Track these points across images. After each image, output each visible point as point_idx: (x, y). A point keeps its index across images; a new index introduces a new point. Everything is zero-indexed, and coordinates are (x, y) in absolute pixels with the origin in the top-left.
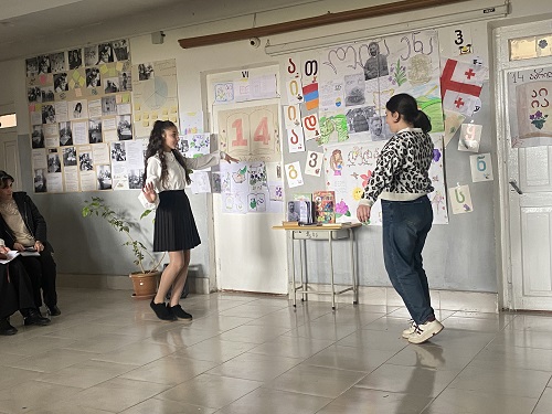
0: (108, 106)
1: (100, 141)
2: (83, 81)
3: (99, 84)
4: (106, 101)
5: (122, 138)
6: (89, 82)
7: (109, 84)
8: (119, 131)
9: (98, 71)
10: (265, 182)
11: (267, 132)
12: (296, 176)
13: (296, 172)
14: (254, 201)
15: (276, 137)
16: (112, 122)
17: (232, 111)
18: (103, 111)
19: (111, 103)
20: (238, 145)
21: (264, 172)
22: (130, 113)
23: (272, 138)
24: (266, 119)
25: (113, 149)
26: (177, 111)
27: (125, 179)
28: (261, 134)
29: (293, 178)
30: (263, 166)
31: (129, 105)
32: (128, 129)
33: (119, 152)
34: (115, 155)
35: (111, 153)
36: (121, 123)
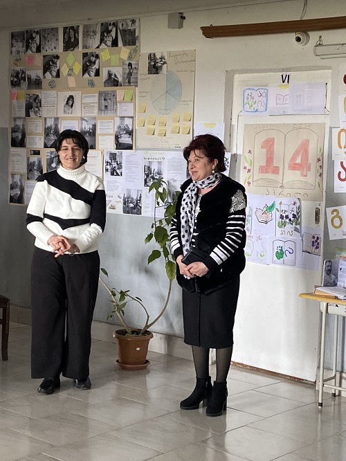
0: (107, 102)
1: (93, 148)
2: (78, 68)
3: (97, 74)
4: (104, 96)
5: (120, 146)
6: (85, 70)
7: (110, 75)
8: (117, 138)
9: (97, 57)
10: (298, 227)
11: (307, 160)
12: (341, 224)
13: (341, 220)
14: (281, 250)
15: (318, 167)
16: (110, 124)
17: (263, 125)
18: (100, 109)
19: (110, 99)
20: (267, 172)
21: (298, 213)
22: (132, 115)
23: (313, 168)
24: (307, 141)
25: (107, 158)
26: (192, 119)
27: (119, 199)
28: (298, 161)
29: (336, 227)
30: (298, 204)
31: (132, 104)
32: (128, 135)
33: (114, 165)
34: (108, 167)
35: (105, 164)
36: (119, 127)
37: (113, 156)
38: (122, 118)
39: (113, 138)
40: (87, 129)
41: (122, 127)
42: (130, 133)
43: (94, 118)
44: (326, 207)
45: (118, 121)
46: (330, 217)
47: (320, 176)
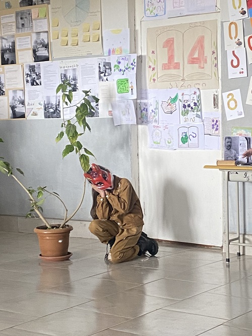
0: (23, 21)
1: (13, 62)
4: (20, 16)
5: (38, 59)
8: (34, 51)
10: (199, 113)
11: (204, 54)
12: (236, 106)
13: (236, 102)
14: (186, 135)
15: (213, 59)
16: (27, 40)
17: (163, 28)
18: (17, 28)
19: (26, 18)
20: (169, 68)
21: (198, 101)
22: (47, 30)
23: (209, 60)
24: (203, 37)
25: (27, 71)
26: (100, 28)
27: (40, 106)
28: (196, 56)
29: (232, 109)
30: (198, 93)
31: (46, 20)
32: (44, 48)
33: (34, 76)
34: (29, 78)
35: (25, 76)
36: (36, 42)
37: (32, 68)
38: (38, 33)
39: (31, 52)
40: (7, 47)
41: (39, 42)
42: (46, 46)
43: (13, 36)
44: (222, 93)
45: (34, 36)
46: (226, 101)
47: (215, 66)
